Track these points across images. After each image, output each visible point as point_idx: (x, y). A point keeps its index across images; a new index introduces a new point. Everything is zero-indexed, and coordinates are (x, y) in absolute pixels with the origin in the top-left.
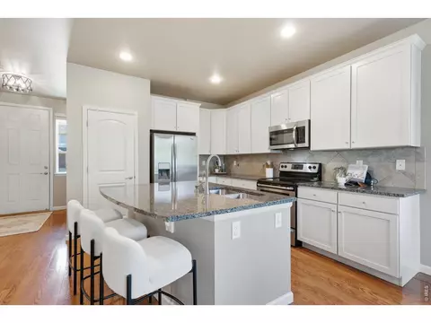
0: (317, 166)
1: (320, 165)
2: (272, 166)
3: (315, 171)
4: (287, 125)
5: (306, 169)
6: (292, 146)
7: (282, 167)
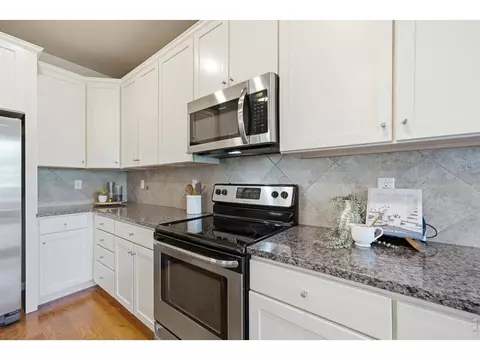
0: (290, 190)
1: (296, 189)
2: (199, 190)
3: (288, 203)
4: (226, 92)
5: (267, 198)
6: (238, 142)
7: (218, 192)
